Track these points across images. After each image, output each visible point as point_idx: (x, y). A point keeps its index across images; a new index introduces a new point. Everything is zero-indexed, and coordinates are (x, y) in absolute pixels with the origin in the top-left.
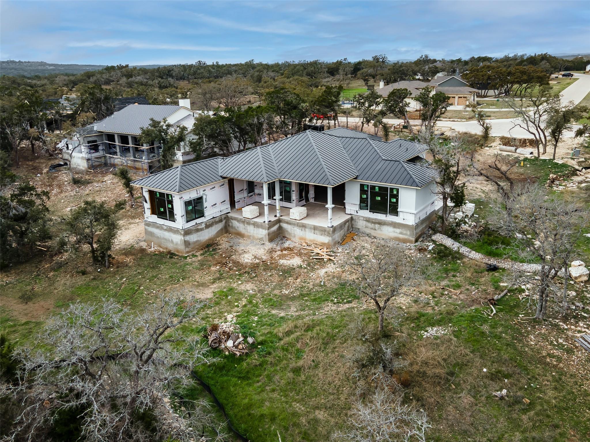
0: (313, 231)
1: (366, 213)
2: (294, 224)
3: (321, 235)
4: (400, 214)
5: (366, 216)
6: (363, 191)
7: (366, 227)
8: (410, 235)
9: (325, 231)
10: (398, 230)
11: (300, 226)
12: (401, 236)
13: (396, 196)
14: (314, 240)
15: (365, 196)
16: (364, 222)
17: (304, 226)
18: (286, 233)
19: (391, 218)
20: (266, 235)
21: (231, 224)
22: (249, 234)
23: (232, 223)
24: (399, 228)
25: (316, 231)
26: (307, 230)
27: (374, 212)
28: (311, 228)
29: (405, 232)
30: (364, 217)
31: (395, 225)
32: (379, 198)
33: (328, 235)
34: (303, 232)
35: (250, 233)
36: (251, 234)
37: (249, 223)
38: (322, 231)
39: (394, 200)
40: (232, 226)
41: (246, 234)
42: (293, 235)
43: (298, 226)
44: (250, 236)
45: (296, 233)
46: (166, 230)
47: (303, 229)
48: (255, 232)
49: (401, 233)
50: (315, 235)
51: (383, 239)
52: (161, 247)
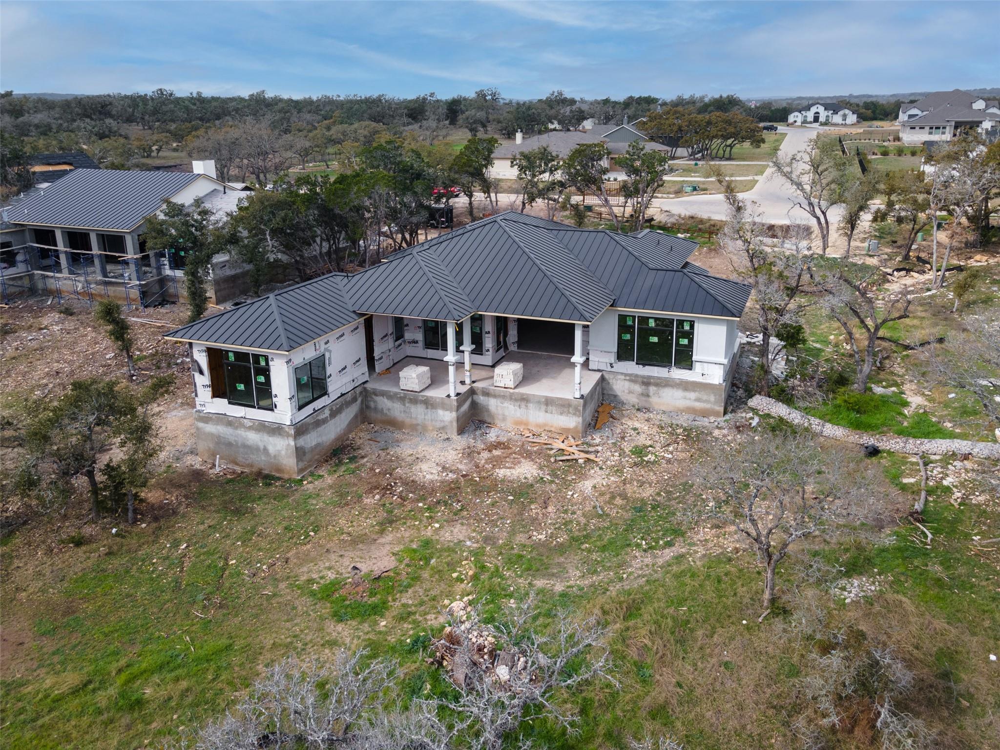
0: (543, 407)
1: (631, 367)
2: (504, 397)
3: (561, 414)
4: (697, 367)
5: (630, 372)
6: (623, 326)
7: (630, 392)
8: (715, 403)
9: (569, 405)
10: (692, 395)
11: (516, 400)
12: (698, 405)
13: (690, 335)
14: (545, 425)
15: (628, 337)
16: (627, 384)
17: (524, 400)
18: (486, 414)
19: (678, 374)
20: (451, 422)
21: (372, 405)
22: (414, 422)
23: (375, 402)
24: (694, 391)
25: (550, 408)
26: (531, 405)
27: (644, 365)
28: (539, 402)
29: (705, 397)
30: (626, 375)
31: (686, 386)
32: (655, 339)
33: (574, 414)
34: (523, 410)
35: (416, 418)
36: (419, 422)
37: (415, 401)
38: (563, 406)
39: (685, 342)
40: (376, 409)
41: (408, 421)
42: (501, 417)
43: (511, 399)
44: (418, 425)
45: (507, 413)
46: (250, 428)
47: (523, 404)
48: (428, 417)
49: (698, 400)
50: (548, 415)
51: (664, 412)
52: (237, 464)
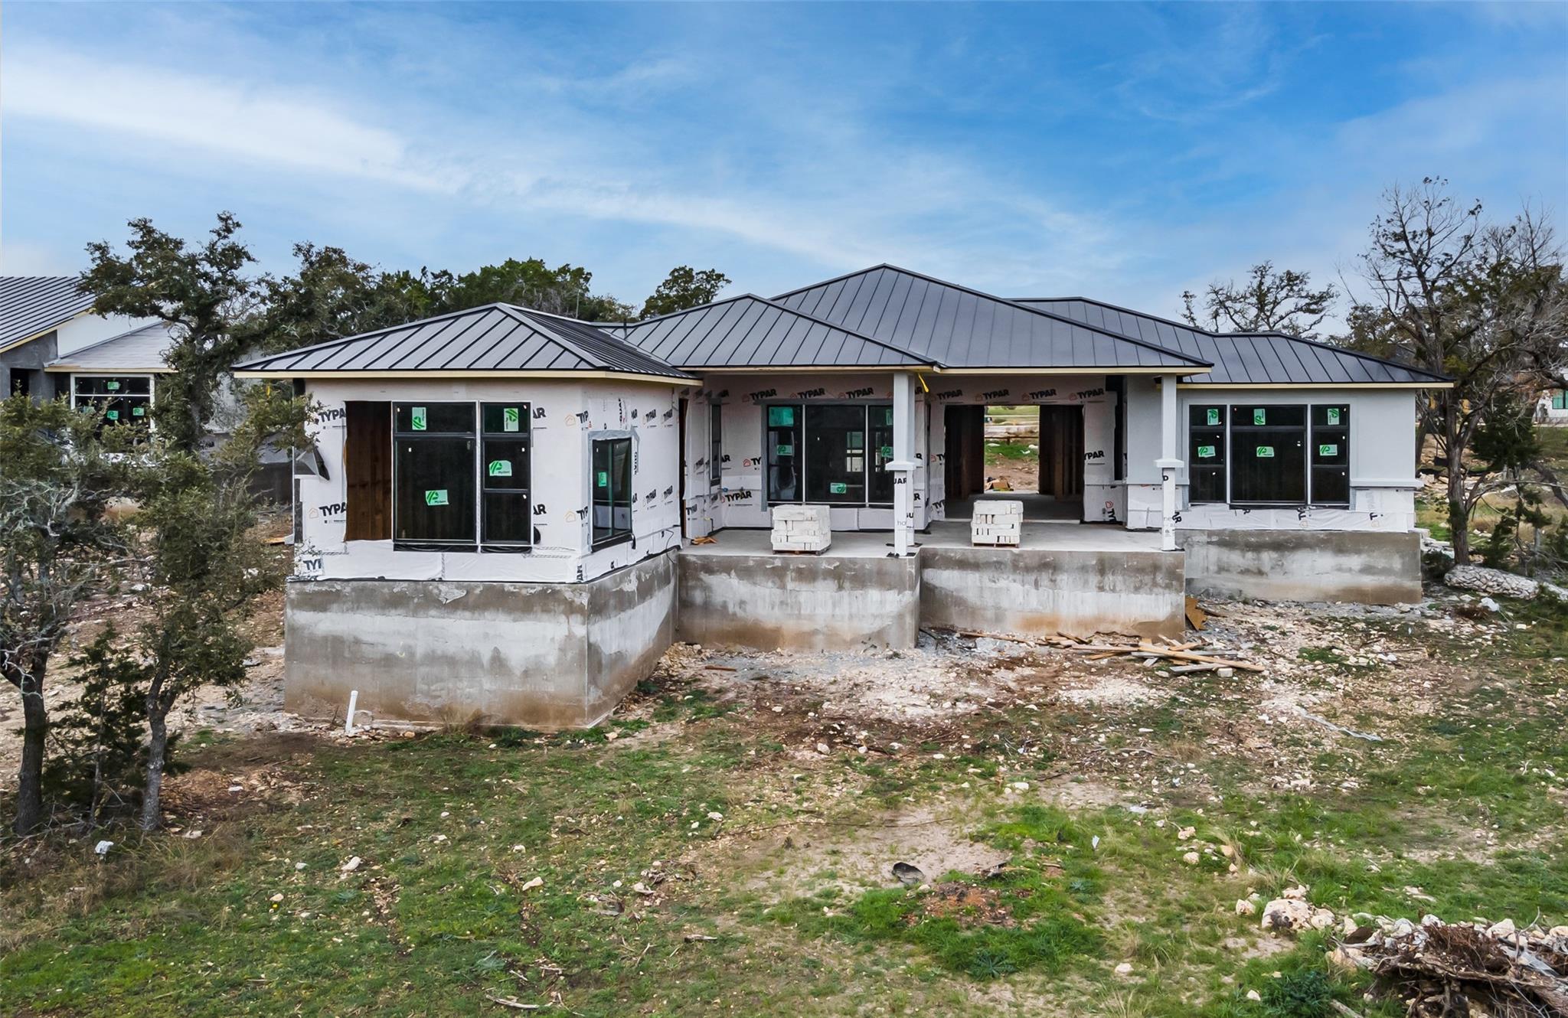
0: (1094, 579)
1: (1219, 516)
2: (998, 565)
3: (1137, 589)
4: (1359, 500)
5: (1217, 526)
6: (1200, 433)
7: (1221, 569)
8: (1405, 572)
9: (1156, 568)
10: (1355, 561)
11: (1028, 569)
12: (1369, 582)
13: (1340, 436)
14: (1099, 620)
15: (1208, 452)
16: (1214, 552)
17: (1048, 566)
18: (954, 610)
19: (1321, 519)
21: (698, 597)
22: (807, 626)
23: (707, 588)
24: (1358, 552)
25: (1109, 579)
26: (1063, 578)
27: (1247, 509)
28: (1084, 569)
29: (1381, 563)
30: (1210, 533)
31: (1339, 543)
32: (1267, 452)
33: (1168, 587)
34: (1045, 591)
35: (811, 618)
36: (819, 624)
37: (808, 575)
38: (1140, 570)
39: (1330, 450)
40: (707, 607)
41: (790, 626)
42: (990, 614)
43: (1015, 568)
44: (815, 632)
45: (1005, 603)
46: (456, 605)
47: (1045, 577)
48: (844, 610)
49: (1367, 570)
50: (1107, 597)
51: (1298, 604)
52: (402, 714)
